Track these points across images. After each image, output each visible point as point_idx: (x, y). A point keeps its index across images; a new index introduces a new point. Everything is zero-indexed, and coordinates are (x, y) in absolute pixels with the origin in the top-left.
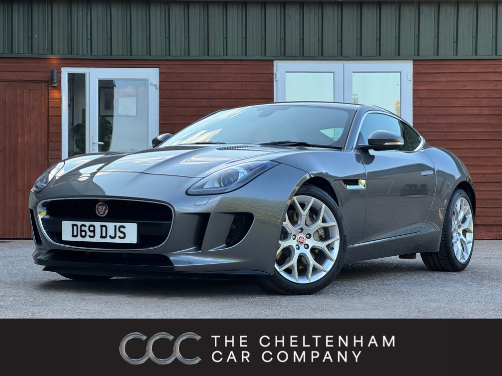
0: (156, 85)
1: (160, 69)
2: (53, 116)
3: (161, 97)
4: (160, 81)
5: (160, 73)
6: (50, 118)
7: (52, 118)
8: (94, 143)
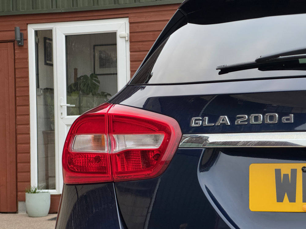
0: (125, 37)
1: (129, 19)
2: (19, 78)
3: (132, 50)
4: (130, 33)
5: (130, 23)
6: (17, 80)
7: (19, 80)
8: (61, 106)
